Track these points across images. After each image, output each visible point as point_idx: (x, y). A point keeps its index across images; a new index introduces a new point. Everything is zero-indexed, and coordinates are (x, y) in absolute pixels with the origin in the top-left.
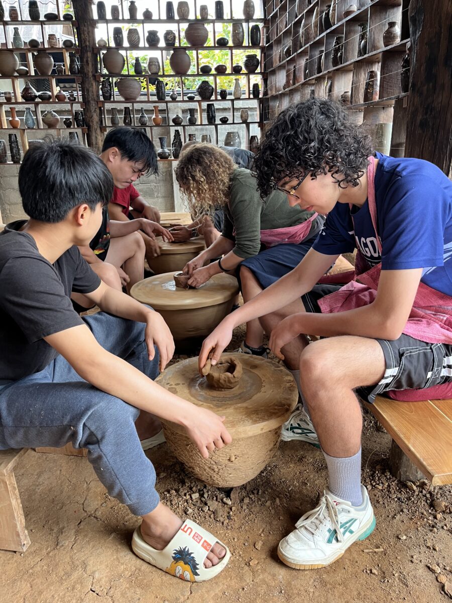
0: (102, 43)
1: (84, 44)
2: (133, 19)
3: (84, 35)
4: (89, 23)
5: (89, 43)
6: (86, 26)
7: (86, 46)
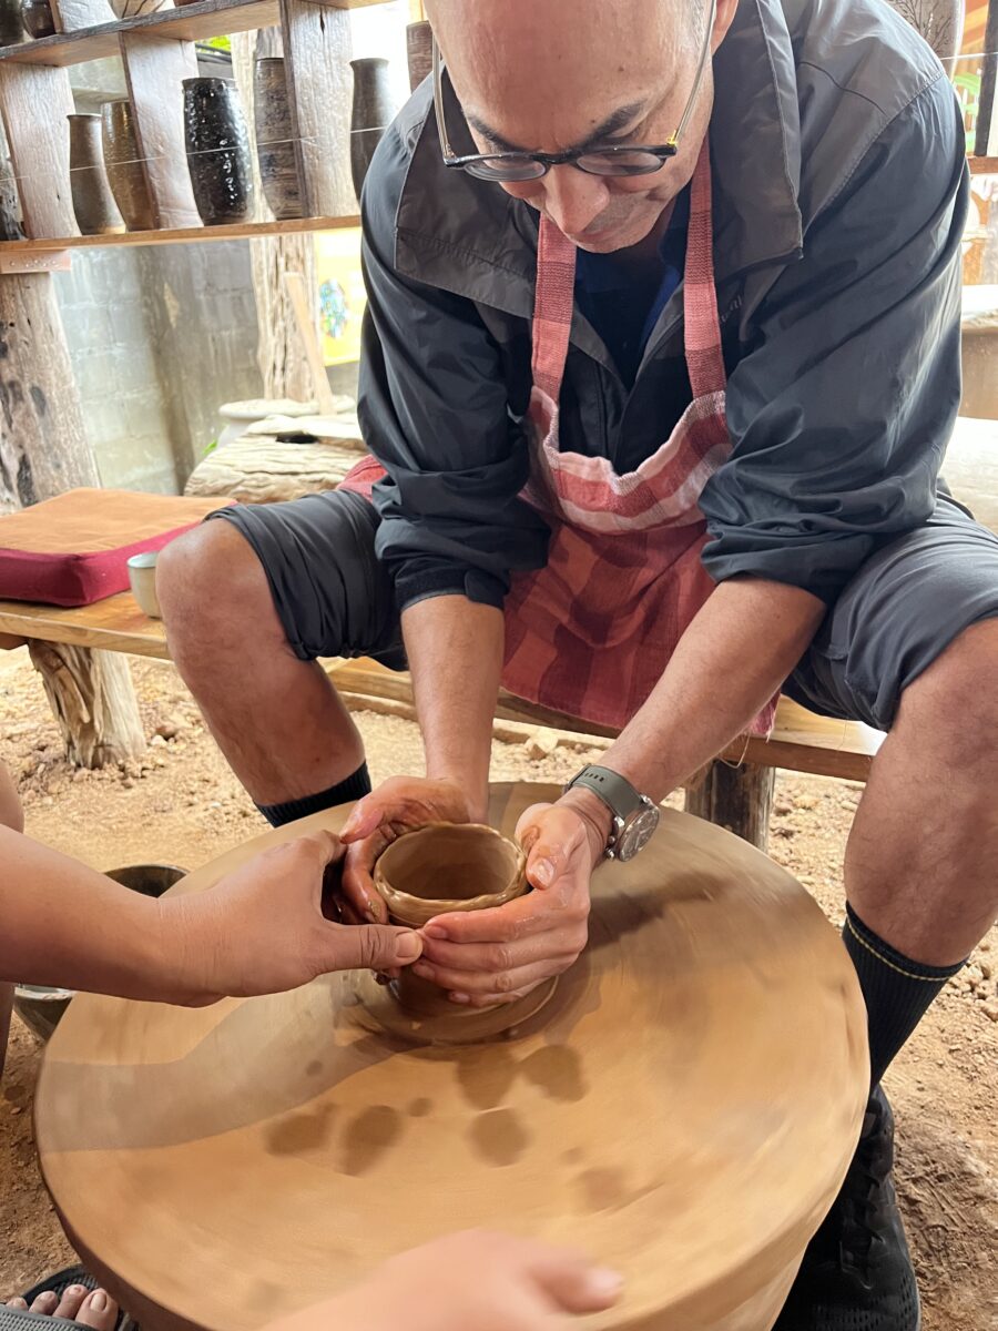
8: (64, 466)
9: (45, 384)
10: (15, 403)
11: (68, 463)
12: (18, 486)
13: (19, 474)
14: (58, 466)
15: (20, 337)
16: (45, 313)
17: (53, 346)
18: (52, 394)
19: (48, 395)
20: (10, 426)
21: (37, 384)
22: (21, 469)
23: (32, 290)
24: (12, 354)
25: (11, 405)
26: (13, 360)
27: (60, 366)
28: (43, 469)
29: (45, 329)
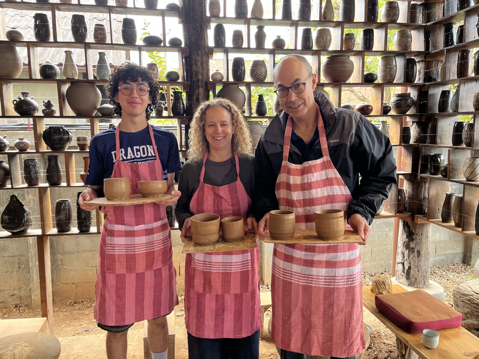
0: (218, 77)
1: (195, 77)
2: (260, 48)
3: (196, 66)
4: (203, 51)
5: (203, 77)
6: (200, 54)
7: (198, 80)
8: (420, 271)
9: (421, 250)
10: (412, 253)
11: (422, 271)
12: (406, 273)
13: (407, 270)
14: (419, 271)
15: (418, 238)
16: (427, 232)
17: (426, 241)
18: (423, 253)
19: (421, 253)
20: (409, 258)
21: (419, 249)
22: (408, 269)
23: (425, 227)
24: (415, 241)
25: (410, 253)
26: (414, 243)
27: (427, 246)
28: (414, 271)
29: (426, 237)
